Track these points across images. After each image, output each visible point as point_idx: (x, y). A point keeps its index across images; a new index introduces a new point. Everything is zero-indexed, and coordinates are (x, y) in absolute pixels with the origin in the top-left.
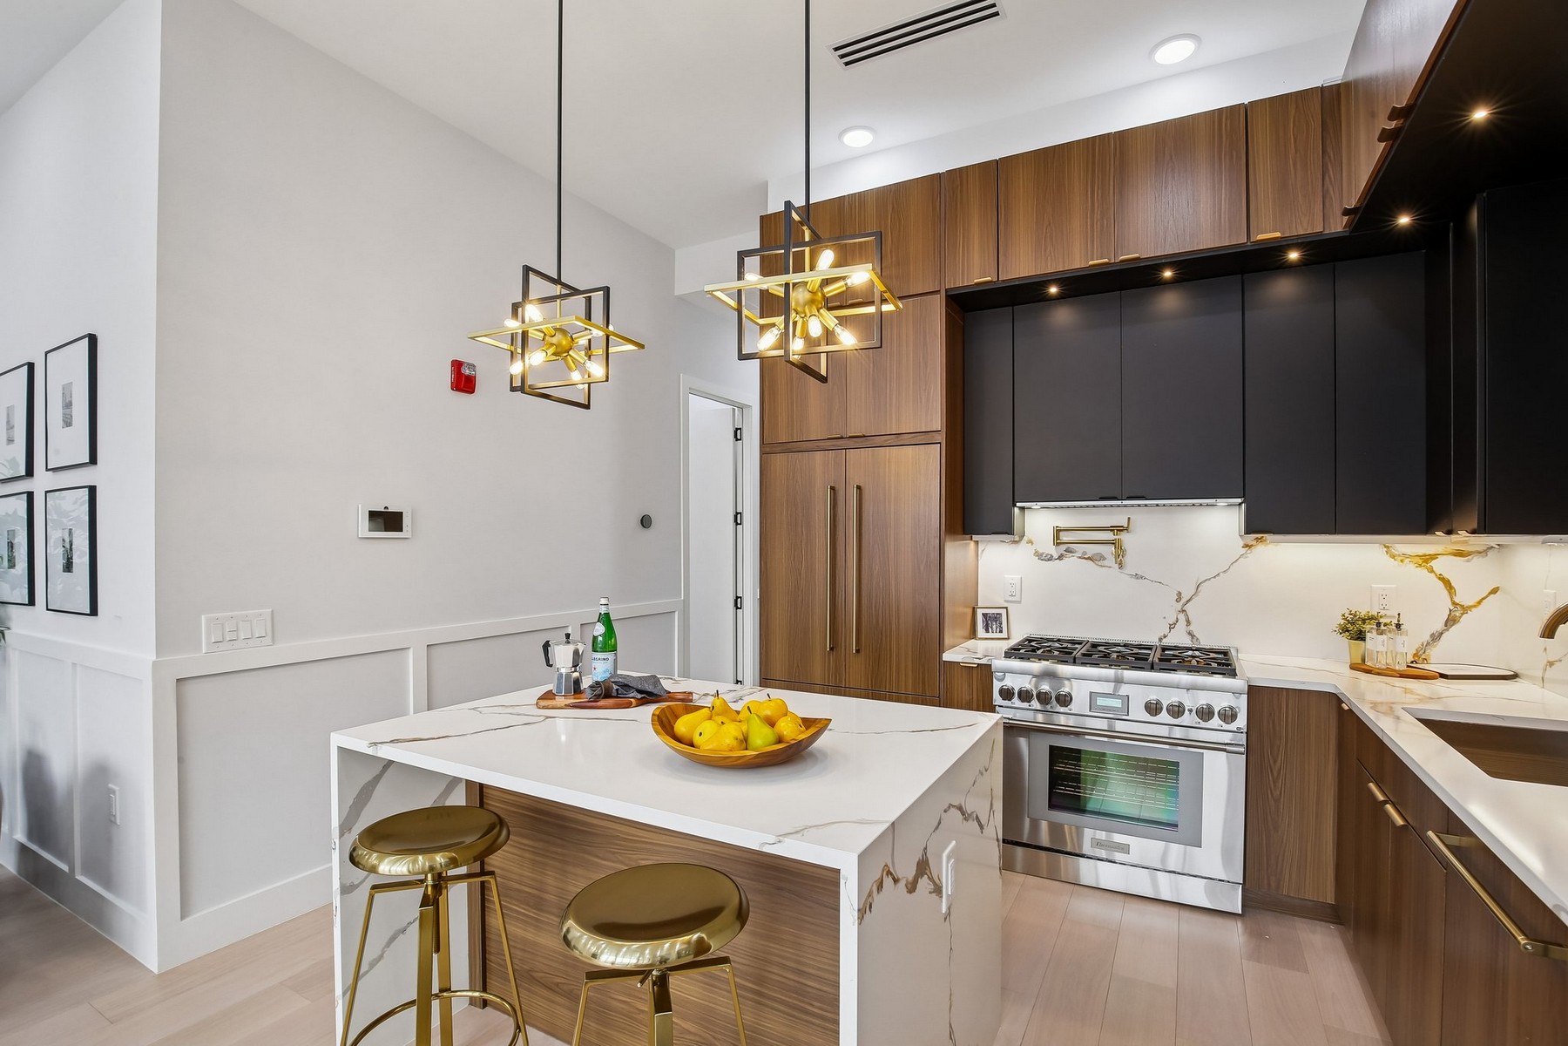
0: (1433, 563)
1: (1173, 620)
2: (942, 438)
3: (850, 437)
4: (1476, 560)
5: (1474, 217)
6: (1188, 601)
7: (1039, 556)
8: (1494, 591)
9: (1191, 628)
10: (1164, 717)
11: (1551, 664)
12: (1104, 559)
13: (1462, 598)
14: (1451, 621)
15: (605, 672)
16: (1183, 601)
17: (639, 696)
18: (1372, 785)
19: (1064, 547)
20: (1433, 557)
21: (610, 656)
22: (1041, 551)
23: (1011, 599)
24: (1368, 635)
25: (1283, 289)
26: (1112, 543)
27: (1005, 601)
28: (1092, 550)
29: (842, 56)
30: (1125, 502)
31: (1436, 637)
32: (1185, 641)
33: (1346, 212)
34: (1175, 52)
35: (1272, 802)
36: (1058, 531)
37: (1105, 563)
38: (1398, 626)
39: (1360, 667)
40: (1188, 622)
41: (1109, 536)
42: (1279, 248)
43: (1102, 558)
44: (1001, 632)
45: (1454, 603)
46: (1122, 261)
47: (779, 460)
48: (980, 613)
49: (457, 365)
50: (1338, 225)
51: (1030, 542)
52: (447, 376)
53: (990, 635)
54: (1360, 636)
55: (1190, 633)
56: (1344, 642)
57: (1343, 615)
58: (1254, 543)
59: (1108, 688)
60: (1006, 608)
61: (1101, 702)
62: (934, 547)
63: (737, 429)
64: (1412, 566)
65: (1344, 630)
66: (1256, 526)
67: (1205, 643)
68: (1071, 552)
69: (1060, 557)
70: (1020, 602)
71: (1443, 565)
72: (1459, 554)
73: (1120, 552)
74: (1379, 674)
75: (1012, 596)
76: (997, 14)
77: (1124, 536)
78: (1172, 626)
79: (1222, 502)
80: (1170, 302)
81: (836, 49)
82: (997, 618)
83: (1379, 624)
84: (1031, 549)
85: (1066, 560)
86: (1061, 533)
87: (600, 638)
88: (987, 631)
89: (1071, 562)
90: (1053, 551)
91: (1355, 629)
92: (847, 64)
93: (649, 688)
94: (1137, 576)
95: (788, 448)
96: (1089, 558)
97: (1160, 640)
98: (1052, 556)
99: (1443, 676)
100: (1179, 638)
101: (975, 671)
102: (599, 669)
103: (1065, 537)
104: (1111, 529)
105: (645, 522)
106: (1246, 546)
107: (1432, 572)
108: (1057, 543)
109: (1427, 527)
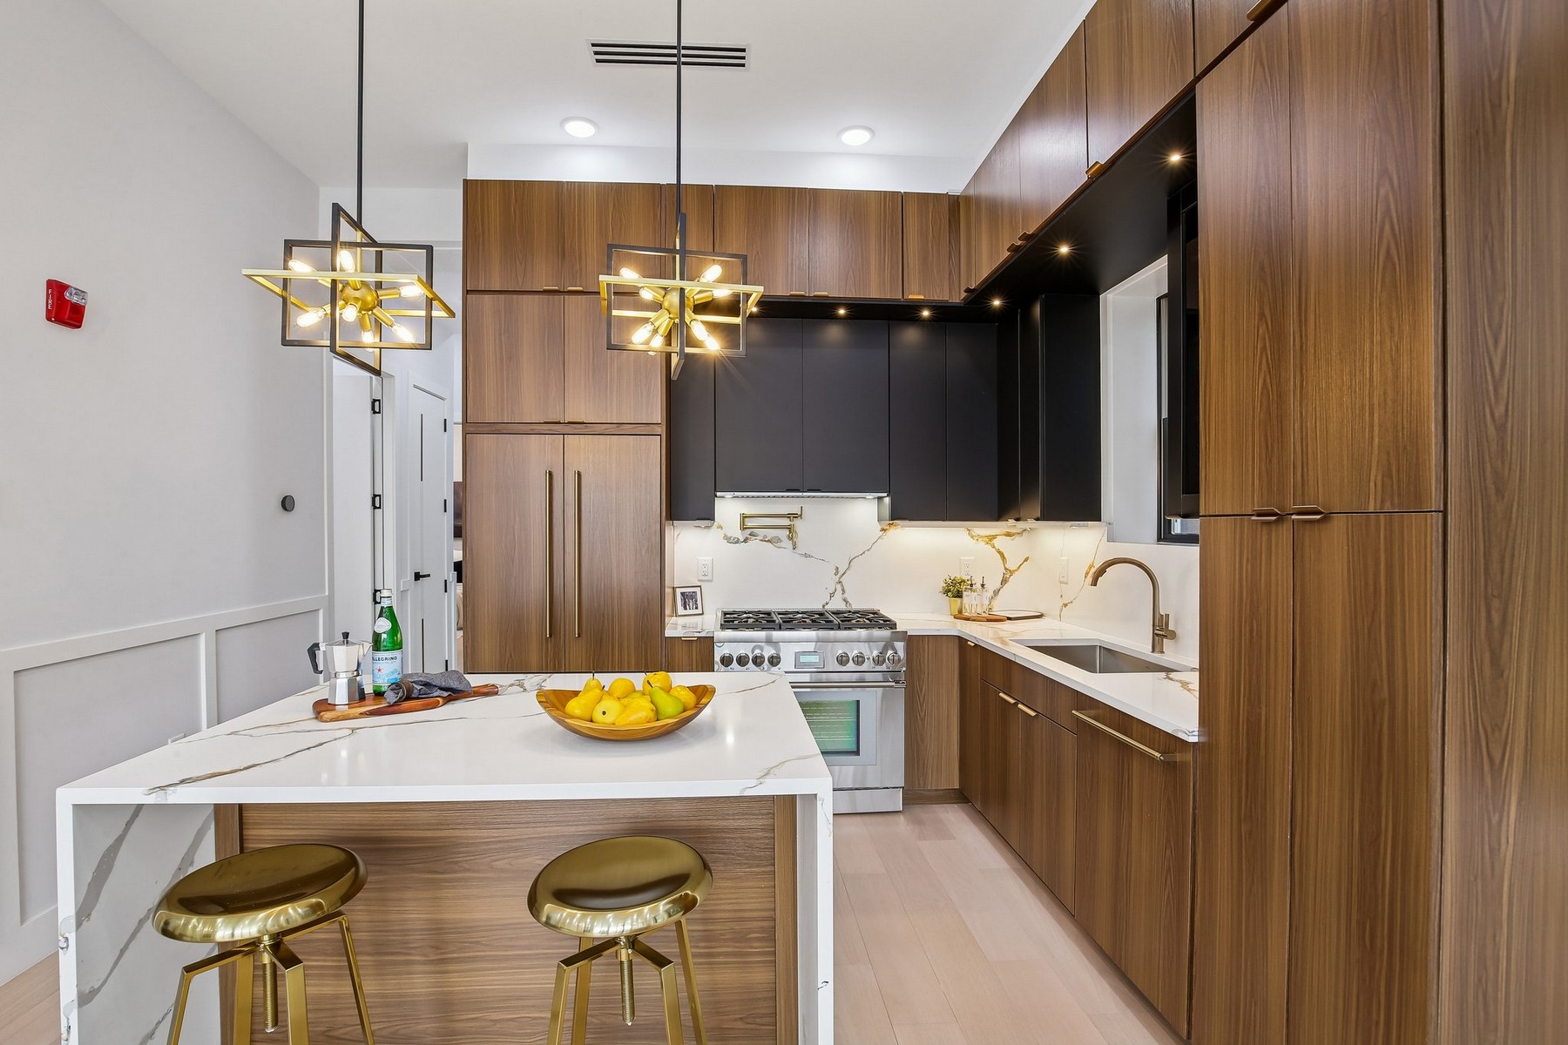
0: (994, 541)
1: (832, 590)
2: (662, 430)
3: (569, 423)
4: (1017, 538)
5: (1037, 310)
6: (843, 574)
7: (728, 539)
8: (1026, 560)
9: (845, 596)
10: (851, 666)
11: (1066, 605)
12: (781, 541)
13: (1009, 566)
14: (1004, 581)
15: (392, 672)
16: (839, 574)
17: (445, 694)
18: (1001, 694)
19: (749, 531)
20: (994, 537)
21: (397, 653)
22: (729, 536)
23: (704, 578)
24: (965, 594)
25: (911, 336)
26: (789, 528)
27: (699, 580)
28: (771, 533)
29: (596, 53)
30: (805, 494)
31: (996, 593)
32: (842, 606)
33: (968, 290)
34: (856, 138)
35: (919, 721)
36: (744, 517)
37: (782, 544)
38: (983, 585)
39: (960, 615)
40: (843, 591)
41: (786, 522)
42: (916, 307)
43: (779, 540)
44: (697, 608)
45: (1006, 569)
46: (814, 296)
47: (486, 442)
48: (678, 591)
49: (57, 290)
50: (958, 297)
51: (720, 527)
52: (39, 300)
53: (688, 612)
54: (959, 595)
55: (845, 600)
56: (945, 600)
58: (888, 527)
59: (811, 647)
60: (700, 586)
61: (804, 659)
62: (655, 533)
63: (374, 401)
64: (983, 543)
65: (947, 592)
66: (900, 513)
67: (855, 606)
68: (754, 536)
69: (746, 541)
70: (711, 581)
71: (1000, 542)
72: (1008, 535)
73: (794, 535)
74: (974, 620)
75: (705, 575)
76: (743, 65)
77: (797, 523)
78: (832, 595)
79: (870, 496)
80: (834, 333)
81: (593, 45)
82: (693, 596)
83: (971, 585)
84: (721, 533)
85: (750, 543)
86: (746, 520)
87: (384, 636)
88: (685, 608)
89: (754, 544)
90: (740, 535)
91: (955, 590)
92: (598, 61)
93: (454, 684)
94: (806, 555)
95: (496, 429)
96: (769, 541)
97: (824, 606)
98: (738, 539)
99: (1009, 619)
100: (837, 604)
101: (694, 644)
102: (386, 671)
103: (749, 523)
104: (788, 516)
105: (287, 504)
106: (883, 530)
107: (994, 547)
108: (743, 528)
109: (999, 515)
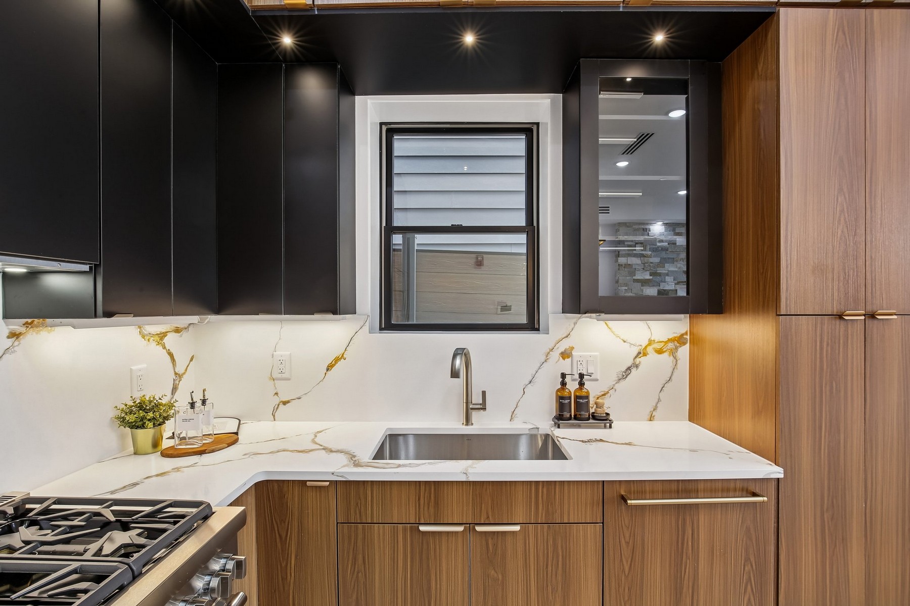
0: (166, 340)
4: (184, 335)
8: (191, 360)
11: (285, 403)
13: (178, 368)
14: (174, 389)
20: (163, 335)
45: (176, 374)
57: (116, 407)
58: (23, 329)
64: (154, 344)
65: (123, 421)
71: (170, 341)
72: (177, 330)
106: (14, 335)
107: (164, 348)
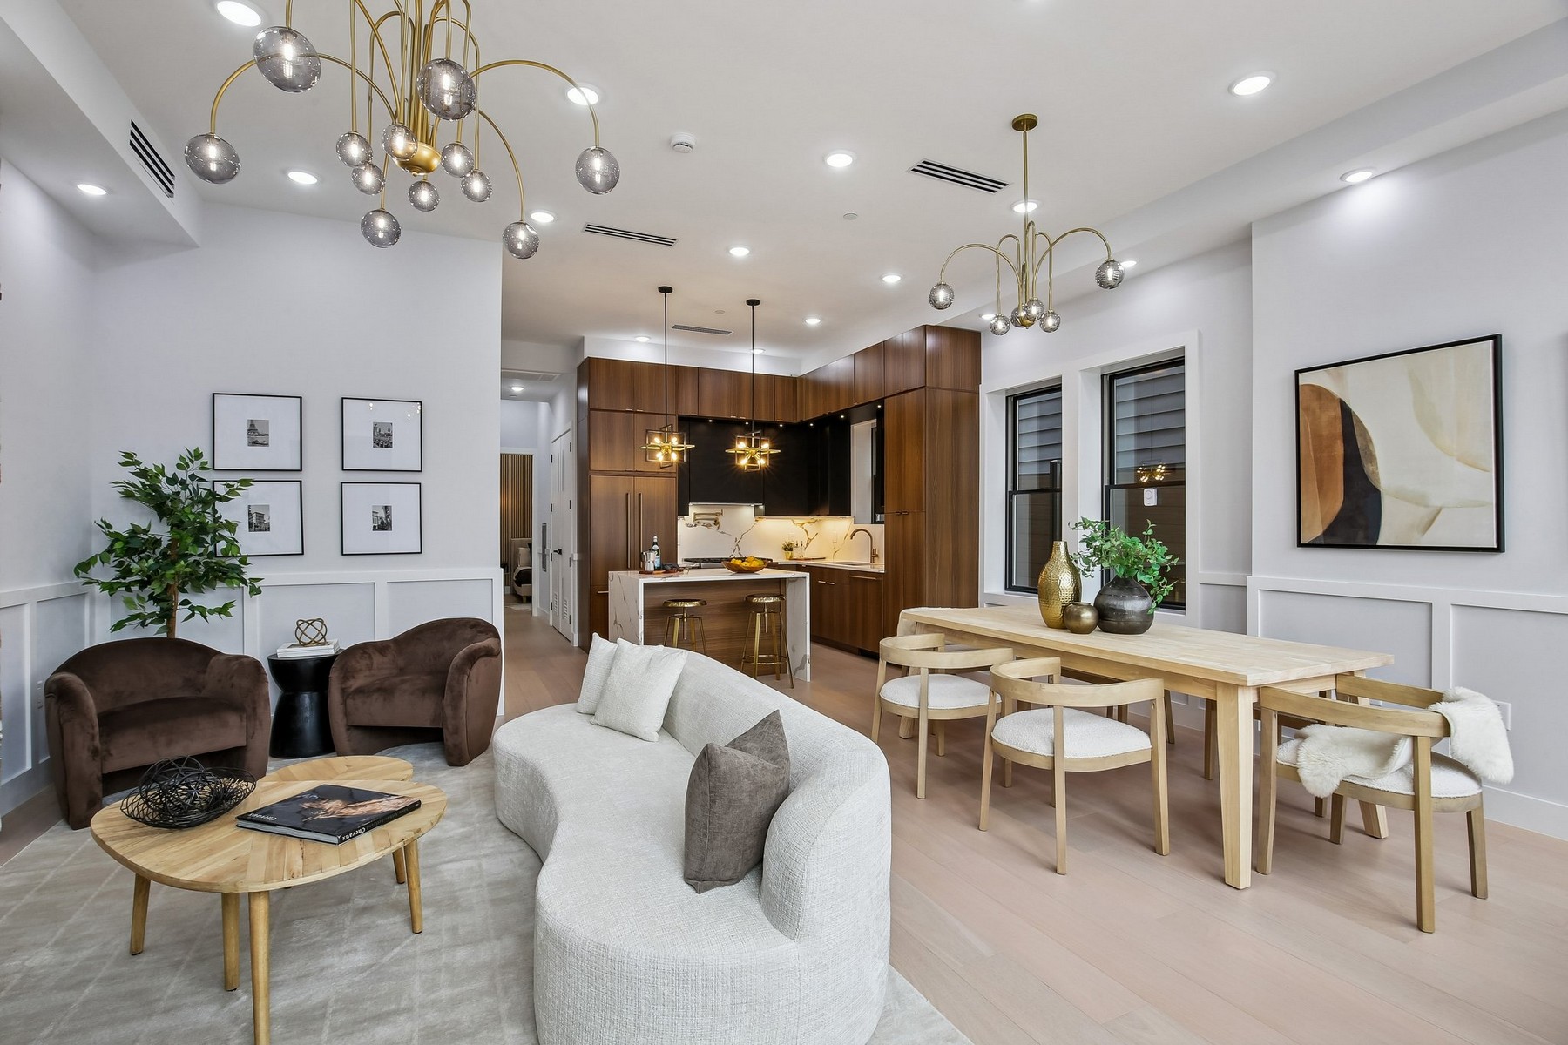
0: (805, 526)
1: (734, 549)
2: (675, 475)
3: (636, 471)
4: (814, 524)
5: (828, 429)
6: (739, 541)
7: (687, 525)
8: (817, 534)
11: (835, 552)
12: (712, 526)
13: (809, 537)
14: (808, 544)
16: (737, 541)
18: (820, 581)
19: (697, 521)
20: (805, 524)
22: (688, 523)
24: (794, 549)
25: (771, 432)
26: (716, 520)
28: (707, 522)
32: (738, 556)
36: (695, 515)
39: (791, 559)
40: (739, 549)
41: (715, 517)
42: (778, 423)
45: (807, 539)
47: (600, 480)
50: (798, 423)
54: (791, 550)
55: (740, 554)
58: (760, 519)
62: (674, 521)
64: (799, 526)
66: (769, 512)
68: (700, 524)
69: (695, 525)
72: (811, 522)
73: (716, 522)
77: (719, 518)
78: (734, 551)
79: (752, 505)
80: (738, 430)
84: (685, 522)
85: (697, 527)
89: (699, 527)
90: (693, 523)
91: (788, 548)
94: (723, 533)
95: (604, 473)
96: (706, 526)
97: (730, 557)
98: (692, 525)
103: (697, 517)
104: (716, 514)
106: (758, 521)
107: (804, 528)
108: (695, 520)
109: (808, 514)
